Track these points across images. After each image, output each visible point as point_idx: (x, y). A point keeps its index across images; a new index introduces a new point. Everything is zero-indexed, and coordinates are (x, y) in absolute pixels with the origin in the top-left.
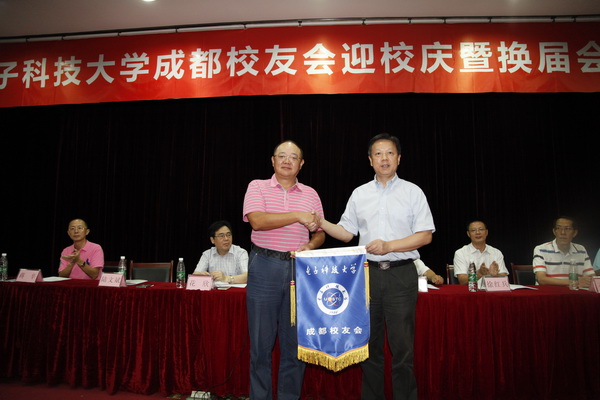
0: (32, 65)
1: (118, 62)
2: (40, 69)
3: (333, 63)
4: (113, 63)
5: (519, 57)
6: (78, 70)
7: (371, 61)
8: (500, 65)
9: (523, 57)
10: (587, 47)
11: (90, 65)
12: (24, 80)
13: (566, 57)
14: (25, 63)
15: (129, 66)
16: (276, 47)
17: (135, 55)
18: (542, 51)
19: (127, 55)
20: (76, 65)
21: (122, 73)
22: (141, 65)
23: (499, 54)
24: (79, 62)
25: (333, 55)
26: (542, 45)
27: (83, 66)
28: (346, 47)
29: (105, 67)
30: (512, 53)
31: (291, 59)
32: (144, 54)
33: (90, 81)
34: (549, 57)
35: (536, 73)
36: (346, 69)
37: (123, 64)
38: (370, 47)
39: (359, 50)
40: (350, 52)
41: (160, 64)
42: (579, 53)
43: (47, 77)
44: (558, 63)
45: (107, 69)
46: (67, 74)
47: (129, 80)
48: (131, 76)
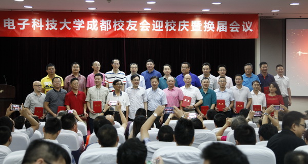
0: (36, 21)
1: (72, 22)
2: (39, 23)
3: (149, 27)
4: (70, 23)
5: (211, 26)
6: (56, 24)
7: (162, 27)
8: (204, 29)
9: (212, 26)
10: (233, 23)
11: (61, 23)
12: (32, 26)
13: (226, 27)
14: (32, 20)
15: (76, 24)
16: (130, 20)
17: (78, 20)
18: (218, 24)
19: (75, 20)
20: (55, 22)
21: (74, 27)
22: (81, 24)
23: (204, 25)
24: (56, 21)
25: (149, 24)
26: (218, 22)
27: (58, 23)
28: (154, 21)
29: (67, 24)
30: (209, 25)
31: (135, 25)
32: (82, 20)
33: (61, 29)
34: (221, 26)
35: (216, 32)
36: (154, 29)
37: (74, 23)
38: (162, 22)
39: (158, 23)
40: (155, 23)
41: (88, 25)
42: (230, 25)
43: (43, 26)
44: (223, 28)
45: (68, 24)
46: (51, 26)
47: (77, 30)
48: (78, 28)
